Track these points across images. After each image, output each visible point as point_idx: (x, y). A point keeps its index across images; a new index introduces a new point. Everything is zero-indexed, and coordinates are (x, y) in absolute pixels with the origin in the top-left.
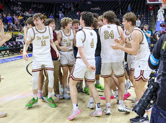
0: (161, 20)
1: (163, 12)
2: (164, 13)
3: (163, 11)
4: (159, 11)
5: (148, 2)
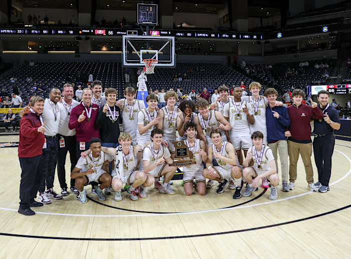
0: (143, 90)
2: (146, 80)
3: (146, 77)
4: (139, 77)
5: (125, 64)
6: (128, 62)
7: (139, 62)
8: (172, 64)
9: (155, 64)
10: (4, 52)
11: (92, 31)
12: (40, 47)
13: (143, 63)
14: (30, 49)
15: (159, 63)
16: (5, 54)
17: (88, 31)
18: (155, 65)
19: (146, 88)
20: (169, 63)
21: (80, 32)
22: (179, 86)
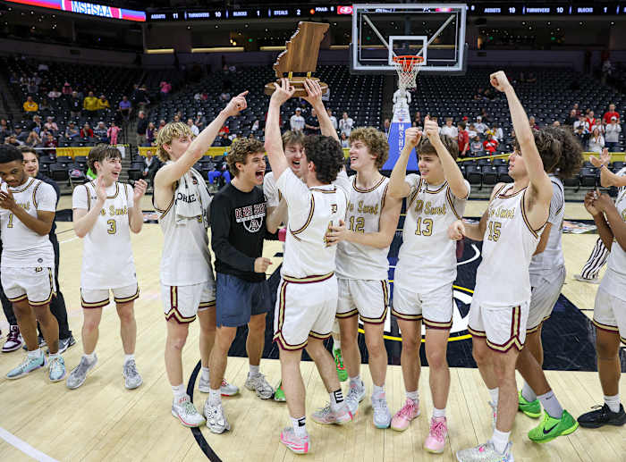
0: (401, 120)
1: (407, 97)
2: (410, 100)
3: (409, 95)
4: (395, 95)
5: (357, 67)
6: (363, 64)
7: (386, 63)
8: (459, 67)
9: (421, 66)
10: (194, 50)
11: (332, 9)
12: (250, 40)
13: (394, 64)
14: (235, 44)
15: (429, 64)
16: (196, 53)
17: (326, 9)
18: (420, 69)
19: (409, 116)
20: (452, 64)
21: (312, 12)
22: (483, 110)
